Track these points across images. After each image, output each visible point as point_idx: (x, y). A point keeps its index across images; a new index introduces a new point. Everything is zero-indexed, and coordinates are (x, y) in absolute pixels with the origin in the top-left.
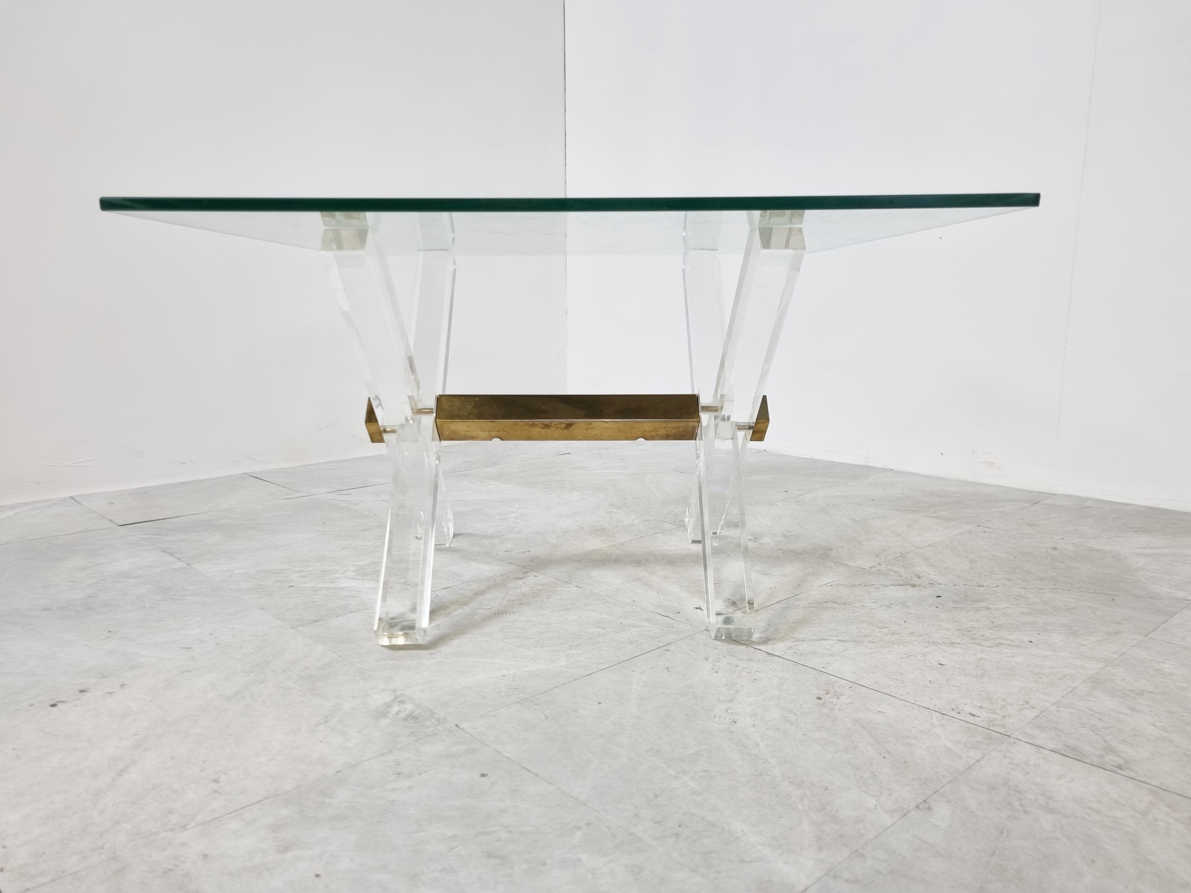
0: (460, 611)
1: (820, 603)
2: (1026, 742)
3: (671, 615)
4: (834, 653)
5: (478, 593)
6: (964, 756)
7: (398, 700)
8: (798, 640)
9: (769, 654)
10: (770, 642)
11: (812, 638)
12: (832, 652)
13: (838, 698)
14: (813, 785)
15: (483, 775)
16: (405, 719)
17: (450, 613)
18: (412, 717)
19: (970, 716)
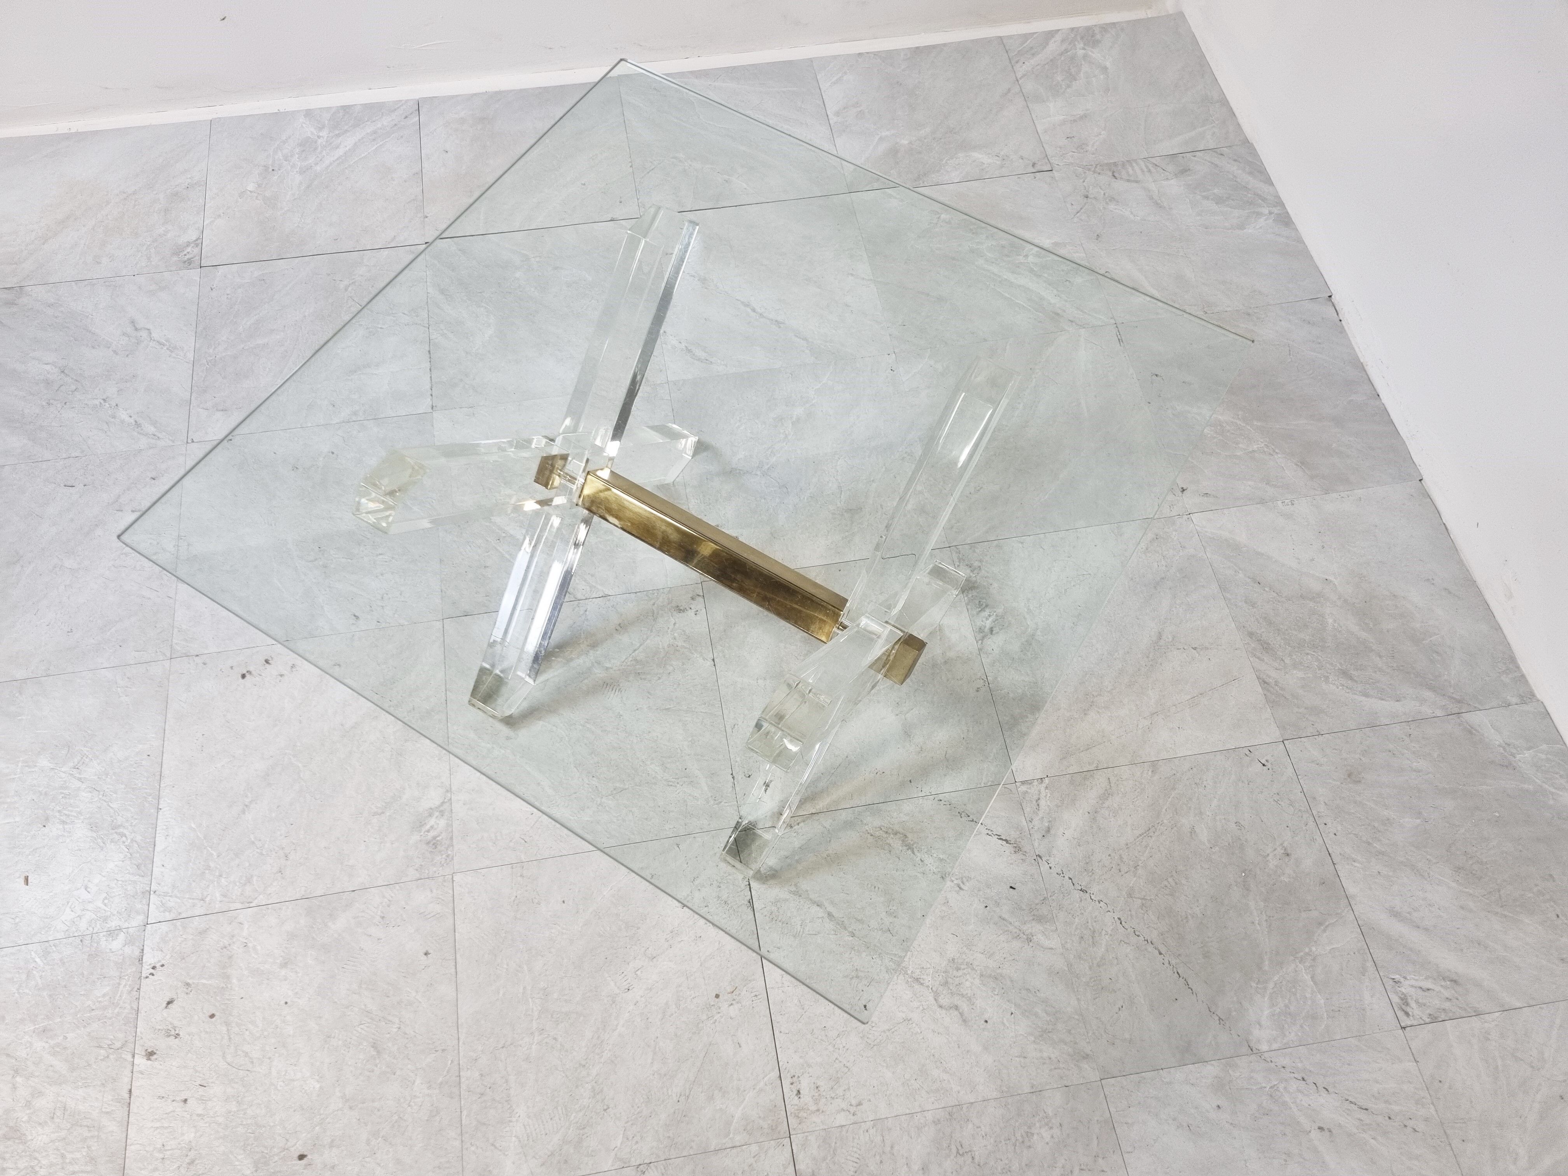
0: (581, 661)
1: (890, 831)
2: (792, 1150)
3: (740, 777)
4: (801, 933)
5: (622, 627)
6: (731, 1136)
7: (441, 808)
8: (797, 893)
9: (750, 902)
10: (771, 882)
11: (812, 896)
12: (802, 931)
13: (732, 1004)
14: (603, 1100)
15: (426, 954)
16: (428, 843)
17: (572, 659)
18: (434, 843)
19: (795, 1092)
